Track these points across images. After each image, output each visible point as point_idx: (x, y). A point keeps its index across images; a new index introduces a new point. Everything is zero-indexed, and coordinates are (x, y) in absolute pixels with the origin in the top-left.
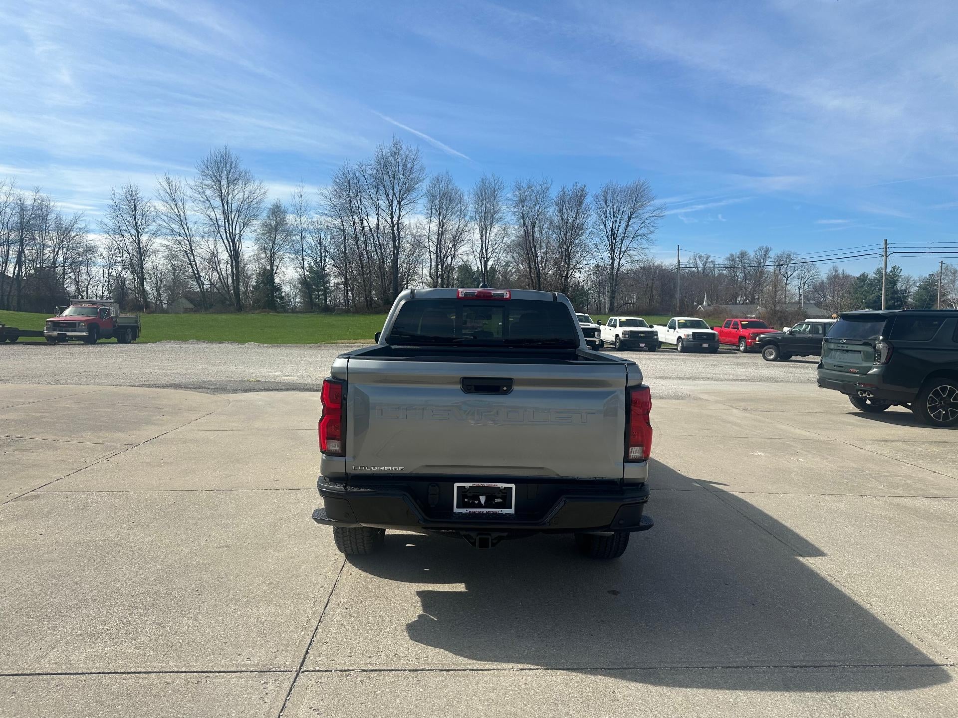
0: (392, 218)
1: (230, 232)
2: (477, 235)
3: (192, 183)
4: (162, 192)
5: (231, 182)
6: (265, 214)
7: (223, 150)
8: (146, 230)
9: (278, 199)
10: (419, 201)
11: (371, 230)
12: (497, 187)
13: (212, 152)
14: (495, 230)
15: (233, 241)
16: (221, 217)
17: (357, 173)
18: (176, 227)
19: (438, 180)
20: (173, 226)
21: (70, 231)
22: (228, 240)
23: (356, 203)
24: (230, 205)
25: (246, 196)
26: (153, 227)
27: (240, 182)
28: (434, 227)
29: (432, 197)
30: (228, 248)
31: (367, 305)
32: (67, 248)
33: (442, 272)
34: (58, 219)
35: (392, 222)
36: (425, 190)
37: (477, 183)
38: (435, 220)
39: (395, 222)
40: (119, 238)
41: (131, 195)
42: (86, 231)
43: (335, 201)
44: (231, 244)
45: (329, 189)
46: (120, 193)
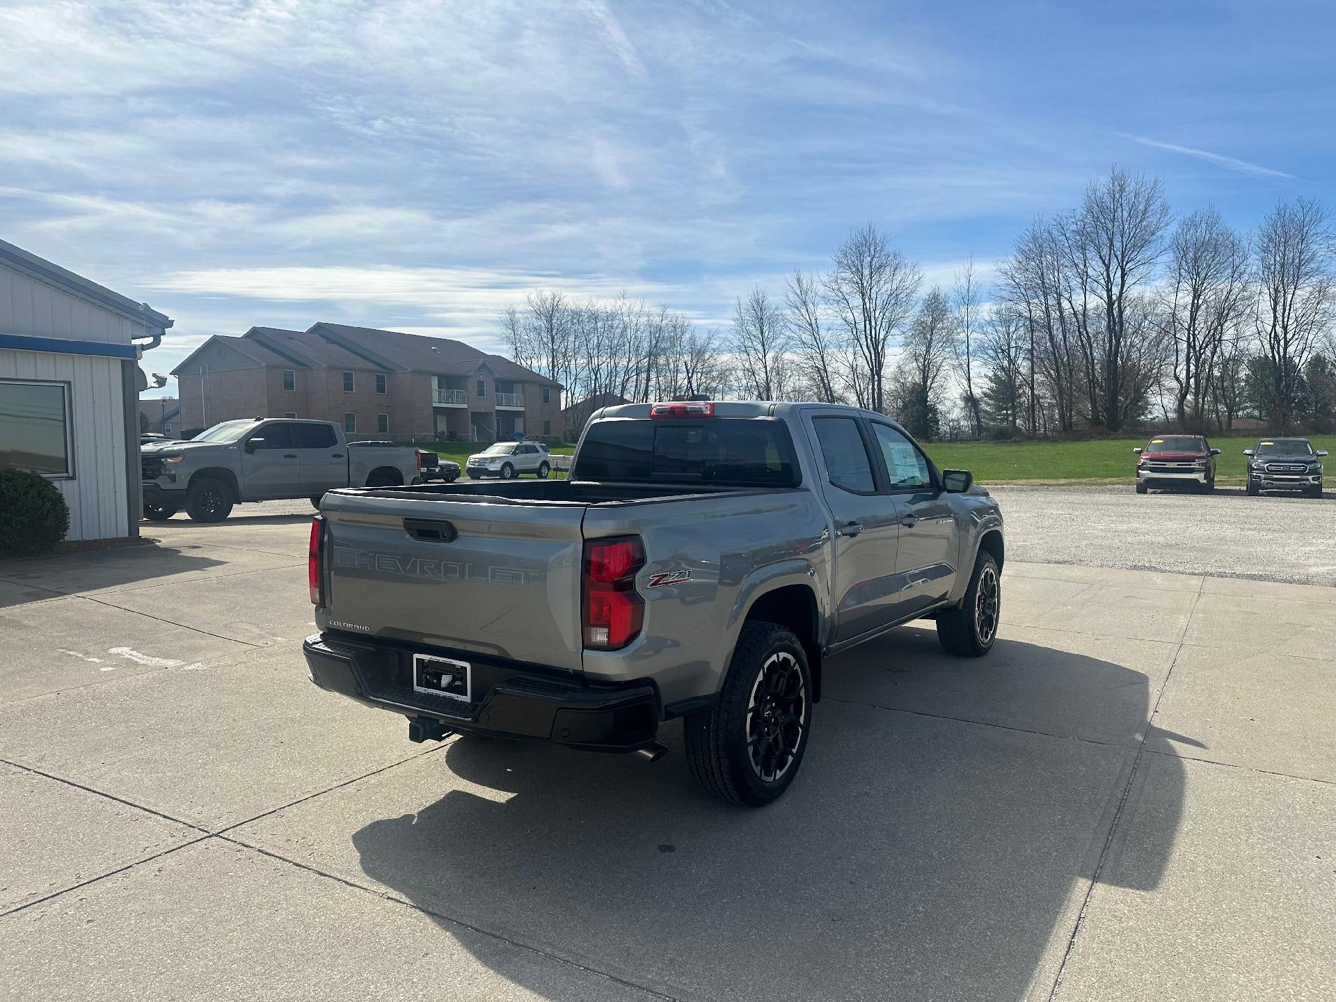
0: (1109, 291)
1: (872, 337)
2: (1265, 304)
3: (825, 279)
4: (791, 296)
5: (877, 270)
6: (918, 309)
7: (866, 229)
8: (773, 344)
9: (936, 285)
10: (1159, 259)
11: (1075, 314)
12: (1308, 219)
13: (853, 234)
14: (1304, 292)
15: (876, 349)
16: (860, 318)
17: (1055, 232)
18: (807, 337)
19: (1192, 223)
20: (803, 336)
21: (704, 353)
22: (868, 348)
23: (1051, 276)
24: (874, 301)
25: (894, 287)
26: (781, 341)
27: (888, 269)
28: (1186, 298)
29: (1181, 250)
30: (869, 359)
31: (1065, 428)
32: (702, 373)
33: (1197, 370)
34: (692, 340)
35: (1110, 297)
36: (1167, 243)
37: (1267, 217)
38: (1186, 286)
39: (1114, 298)
40: (745, 356)
41: (758, 302)
42: (718, 351)
43: (1019, 277)
44: (873, 352)
45: (1010, 263)
46: (746, 301)
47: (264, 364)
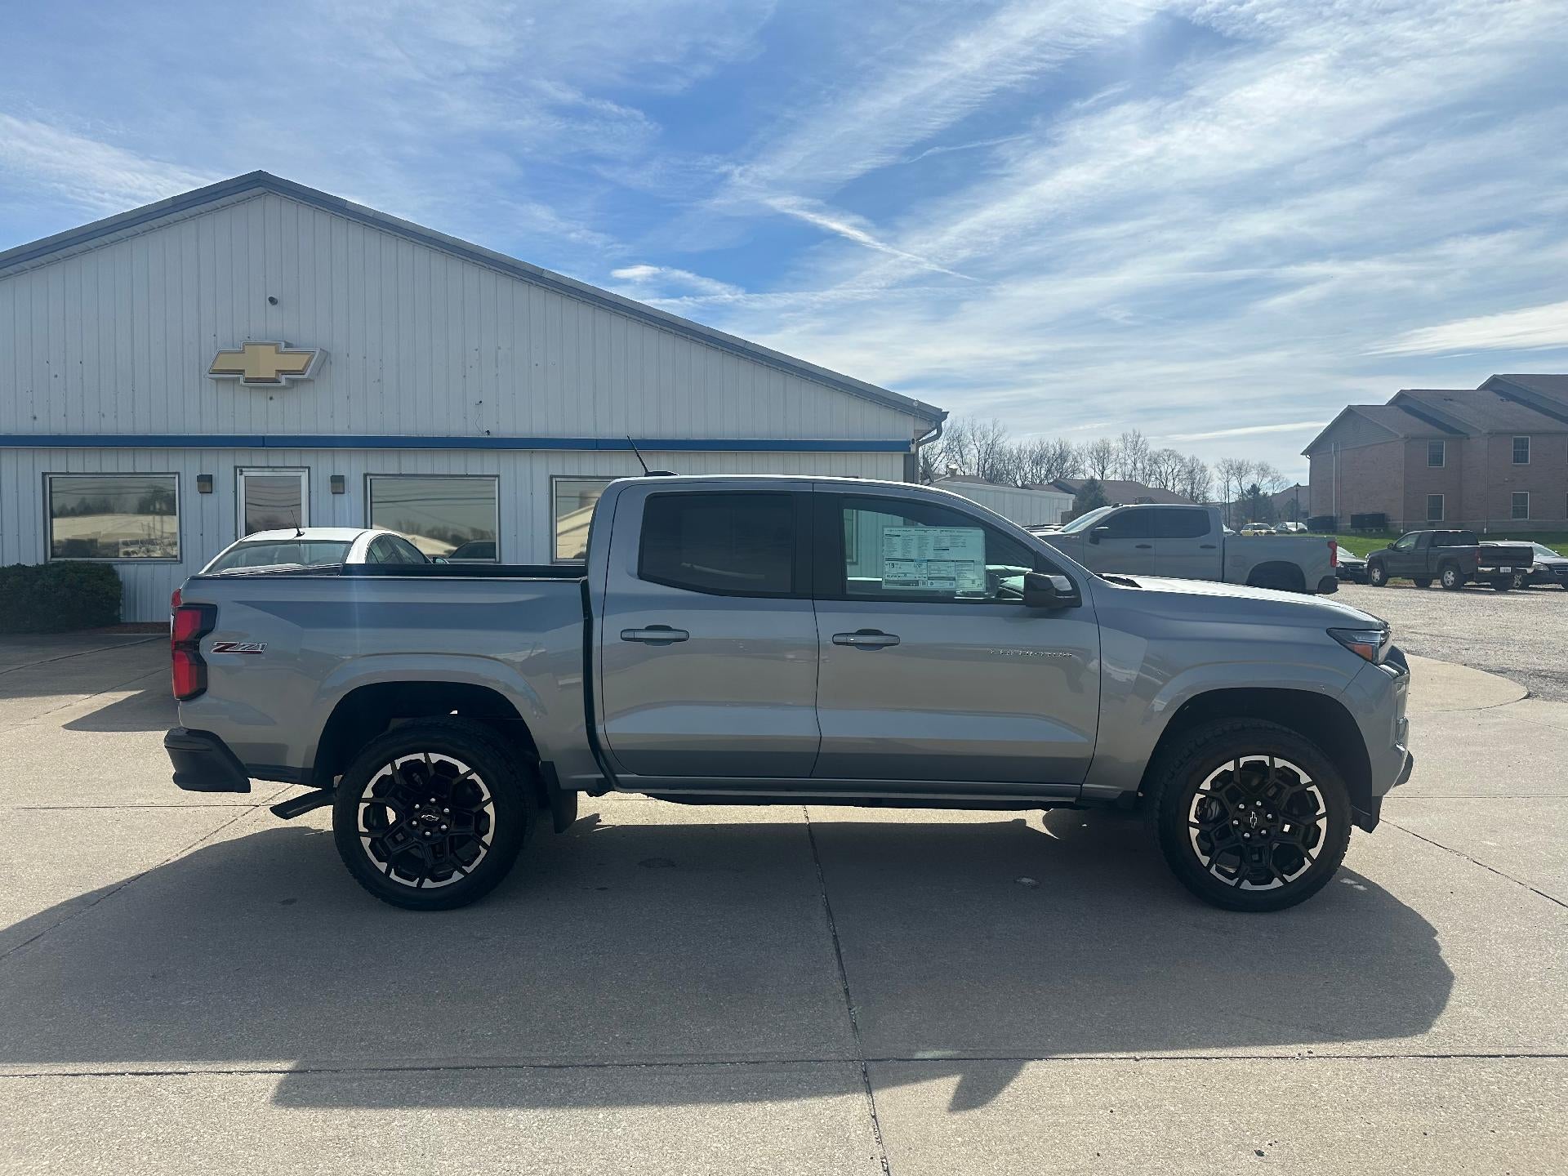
47: (1402, 436)
